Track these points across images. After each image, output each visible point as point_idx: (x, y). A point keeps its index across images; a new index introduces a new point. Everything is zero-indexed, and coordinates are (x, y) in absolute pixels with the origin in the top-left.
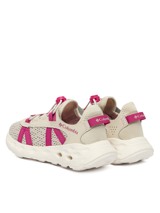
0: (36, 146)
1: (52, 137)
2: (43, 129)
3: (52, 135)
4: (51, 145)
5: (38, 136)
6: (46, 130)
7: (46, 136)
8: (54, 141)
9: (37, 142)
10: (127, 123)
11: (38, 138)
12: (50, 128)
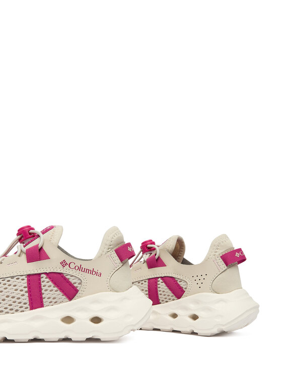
0: (7, 315)
1: (43, 291)
2: (18, 279)
3: (42, 287)
4: (42, 306)
5: (8, 294)
6: (26, 281)
7: (29, 292)
8: (49, 298)
9: (6, 306)
10: (225, 265)
11: (10, 298)
12: (36, 274)
